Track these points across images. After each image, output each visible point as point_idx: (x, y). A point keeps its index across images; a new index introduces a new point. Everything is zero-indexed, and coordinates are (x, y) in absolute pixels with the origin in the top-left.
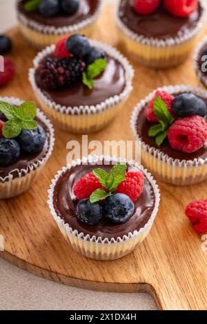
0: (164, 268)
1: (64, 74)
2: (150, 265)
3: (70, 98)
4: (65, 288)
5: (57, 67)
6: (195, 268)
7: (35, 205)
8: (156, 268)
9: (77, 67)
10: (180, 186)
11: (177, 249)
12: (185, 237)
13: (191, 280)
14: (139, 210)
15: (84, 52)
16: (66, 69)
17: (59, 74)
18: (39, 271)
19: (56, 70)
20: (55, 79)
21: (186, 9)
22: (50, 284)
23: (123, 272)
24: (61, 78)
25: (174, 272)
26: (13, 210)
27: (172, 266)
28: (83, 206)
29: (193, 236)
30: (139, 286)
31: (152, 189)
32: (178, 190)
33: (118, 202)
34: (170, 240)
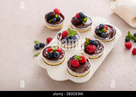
3: (80, 26)
5: (77, 19)
9: (81, 20)
14: (61, 56)
15: (82, 16)
16: (79, 20)
17: (77, 21)
24: (78, 22)
33: (56, 53)
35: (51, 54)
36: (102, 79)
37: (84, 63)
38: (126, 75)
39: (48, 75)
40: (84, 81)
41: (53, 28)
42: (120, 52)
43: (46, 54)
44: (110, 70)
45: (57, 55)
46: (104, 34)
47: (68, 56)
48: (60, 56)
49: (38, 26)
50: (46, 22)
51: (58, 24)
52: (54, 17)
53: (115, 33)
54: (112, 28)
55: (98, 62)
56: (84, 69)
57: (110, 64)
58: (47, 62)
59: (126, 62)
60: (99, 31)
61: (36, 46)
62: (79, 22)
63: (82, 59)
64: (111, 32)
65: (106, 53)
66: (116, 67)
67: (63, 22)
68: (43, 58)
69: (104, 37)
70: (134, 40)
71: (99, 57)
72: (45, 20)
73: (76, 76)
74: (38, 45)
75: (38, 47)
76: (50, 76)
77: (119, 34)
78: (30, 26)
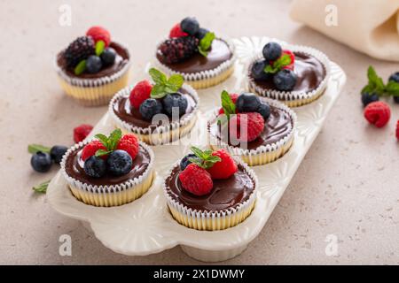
1: (183, 48)
5: (177, 43)
9: (193, 42)
14: (137, 167)
15: (195, 30)
16: (184, 44)
17: (180, 48)
19: (176, 46)
20: (177, 54)
24: (182, 52)
35: (101, 162)
36: (305, 236)
37: (230, 179)
38: (389, 210)
39: (97, 239)
40: (240, 240)
41: (92, 94)
42: (351, 142)
43: (78, 166)
44: (327, 200)
45: (122, 162)
46: (287, 76)
47: (163, 167)
48: (133, 167)
49: (35, 101)
50: (63, 74)
51: (109, 75)
52: (92, 51)
53: (325, 73)
54: (309, 58)
55: (278, 172)
56: (231, 197)
57: (322, 182)
58: (85, 196)
59: (380, 170)
60: (265, 67)
61: (36, 159)
62: (185, 54)
63: (220, 160)
65: (305, 140)
66: (345, 188)
67: (126, 67)
68: (71, 180)
69: (288, 87)
70: (392, 98)
71: (281, 156)
72: (59, 69)
73: (207, 230)
74: (44, 155)
75: (45, 160)
76: (104, 243)
77: (336, 76)
78: (8, 104)
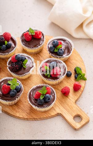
0: (62, 108)
1: (18, 67)
2: (58, 108)
4: (39, 121)
6: (69, 105)
7: (23, 103)
8: (60, 108)
9: (20, 64)
10: (56, 85)
11: (62, 102)
12: (63, 98)
13: (69, 109)
16: (18, 65)
18: (31, 120)
19: (16, 67)
20: (16, 69)
21: (40, 36)
22: (35, 122)
23: (52, 112)
25: (64, 108)
26: (18, 106)
27: (63, 107)
28: (39, 101)
29: (65, 97)
30: (57, 115)
31: (52, 90)
32: (56, 86)
33: (47, 97)
34: (60, 100)
54: (66, 41)
64: (67, 46)
